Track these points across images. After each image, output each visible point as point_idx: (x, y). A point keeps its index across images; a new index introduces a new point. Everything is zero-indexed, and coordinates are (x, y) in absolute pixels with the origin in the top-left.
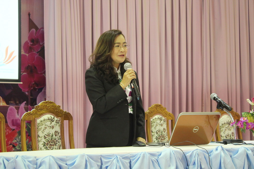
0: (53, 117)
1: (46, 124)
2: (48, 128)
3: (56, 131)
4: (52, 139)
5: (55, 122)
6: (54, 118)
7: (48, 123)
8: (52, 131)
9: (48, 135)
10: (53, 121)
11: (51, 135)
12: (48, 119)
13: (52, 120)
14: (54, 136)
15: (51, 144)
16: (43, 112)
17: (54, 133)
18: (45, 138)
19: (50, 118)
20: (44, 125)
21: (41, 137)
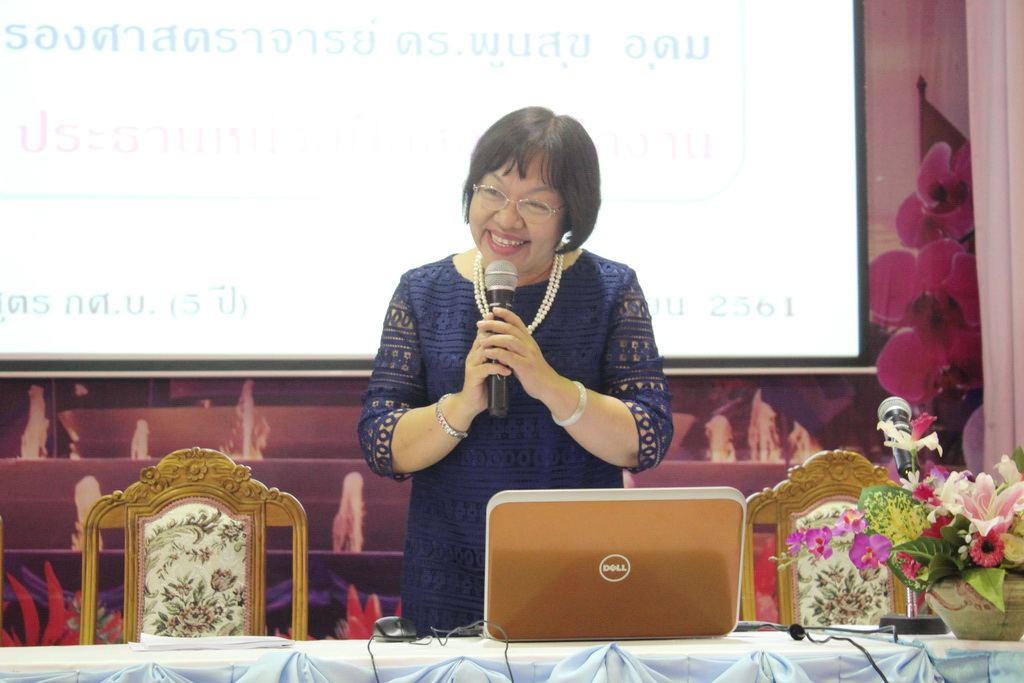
0: (211, 511)
1: (177, 540)
2: (183, 557)
3: (218, 572)
4: (196, 603)
5: (216, 532)
6: (215, 519)
7: (187, 539)
8: (202, 572)
9: (183, 587)
10: (210, 530)
11: (194, 586)
12: (189, 523)
13: (203, 526)
14: (209, 591)
15: (192, 621)
16: (170, 492)
17: (208, 579)
18: (168, 599)
19: (198, 516)
20: (169, 546)
21: (154, 595)
